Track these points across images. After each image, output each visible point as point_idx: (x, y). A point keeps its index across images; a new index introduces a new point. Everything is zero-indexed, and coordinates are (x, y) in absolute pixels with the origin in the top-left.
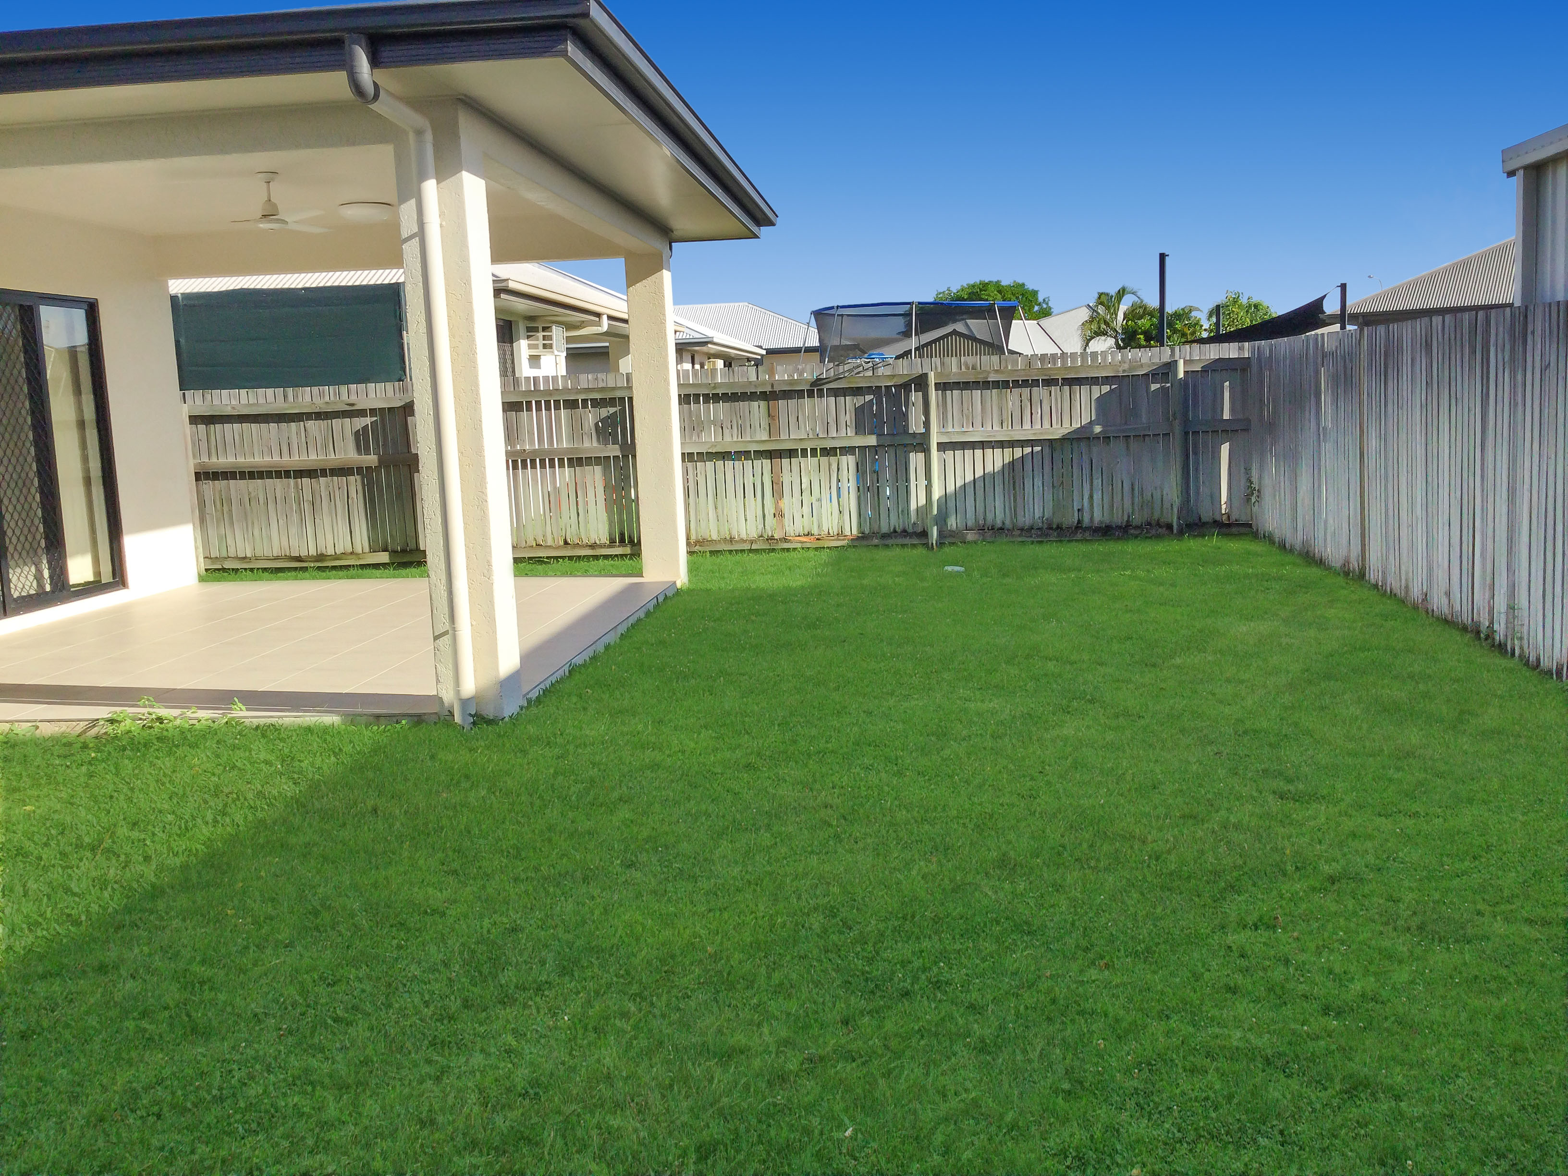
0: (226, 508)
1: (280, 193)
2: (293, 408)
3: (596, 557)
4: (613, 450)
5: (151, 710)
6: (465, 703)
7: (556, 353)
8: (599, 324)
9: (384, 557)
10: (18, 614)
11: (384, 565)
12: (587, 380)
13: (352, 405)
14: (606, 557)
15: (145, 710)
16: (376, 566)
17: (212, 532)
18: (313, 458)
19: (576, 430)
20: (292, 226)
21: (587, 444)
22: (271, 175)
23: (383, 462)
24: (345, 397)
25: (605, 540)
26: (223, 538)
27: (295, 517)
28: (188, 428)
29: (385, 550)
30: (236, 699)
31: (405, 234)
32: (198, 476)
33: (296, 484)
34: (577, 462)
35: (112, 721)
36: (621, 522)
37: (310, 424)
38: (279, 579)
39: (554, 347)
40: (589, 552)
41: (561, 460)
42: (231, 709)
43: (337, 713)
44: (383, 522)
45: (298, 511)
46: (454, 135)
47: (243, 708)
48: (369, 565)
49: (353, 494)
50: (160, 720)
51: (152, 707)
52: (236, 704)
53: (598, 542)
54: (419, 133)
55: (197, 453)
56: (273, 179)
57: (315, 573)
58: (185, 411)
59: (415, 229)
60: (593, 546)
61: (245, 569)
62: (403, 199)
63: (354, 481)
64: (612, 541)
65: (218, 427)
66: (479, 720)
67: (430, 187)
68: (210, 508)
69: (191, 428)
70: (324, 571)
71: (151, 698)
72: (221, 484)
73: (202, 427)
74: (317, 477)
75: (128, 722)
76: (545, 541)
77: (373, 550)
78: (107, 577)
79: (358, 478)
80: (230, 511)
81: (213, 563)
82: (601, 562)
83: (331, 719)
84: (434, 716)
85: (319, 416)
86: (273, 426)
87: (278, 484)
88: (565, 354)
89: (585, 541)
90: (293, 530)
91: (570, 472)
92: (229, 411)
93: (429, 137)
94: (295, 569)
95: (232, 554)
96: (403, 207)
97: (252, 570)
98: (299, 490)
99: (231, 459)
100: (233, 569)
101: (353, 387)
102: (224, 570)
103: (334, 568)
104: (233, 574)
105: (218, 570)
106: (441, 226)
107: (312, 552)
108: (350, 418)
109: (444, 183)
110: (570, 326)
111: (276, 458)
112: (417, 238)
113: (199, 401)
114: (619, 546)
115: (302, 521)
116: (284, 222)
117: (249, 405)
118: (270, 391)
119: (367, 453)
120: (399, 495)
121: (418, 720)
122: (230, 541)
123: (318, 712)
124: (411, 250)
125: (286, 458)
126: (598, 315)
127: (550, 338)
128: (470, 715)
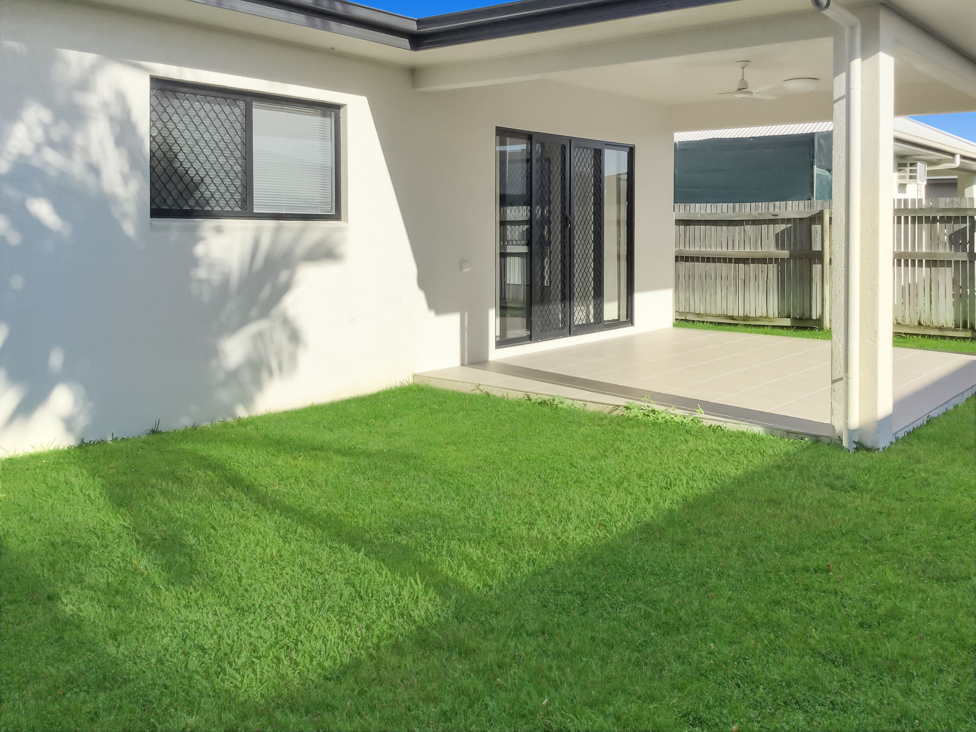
0: (691, 280)
1: (751, 75)
2: (737, 216)
3: (943, 337)
4: (962, 256)
5: (649, 405)
6: (851, 432)
7: (919, 182)
8: (953, 161)
9: (787, 322)
10: (576, 335)
11: (787, 327)
12: (944, 202)
13: (776, 215)
14: (951, 338)
15: (646, 404)
16: (782, 327)
17: (682, 295)
18: (747, 251)
19: (933, 239)
20: (755, 96)
21: (941, 250)
22: (746, 63)
23: (792, 256)
24: (771, 210)
25: (951, 324)
26: (687, 300)
27: (732, 289)
28: (674, 227)
29: (789, 317)
30: (699, 405)
31: (836, 97)
32: (678, 259)
33: (735, 267)
34: (933, 263)
35: (627, 408)
36: (965, 312)
37: (748, 227)
38: (720, 330)
39: (918, 177)
40: (937, 333)
41: (920, 262)
42: (695, 411)
43: (762, 425)
44: (789, 297)
45: (735, 285)
46: (876, 28)
47: (703, 412)
48: (778, 327)
49: (770, 276)
50: (653, 411)
51: (649, 402)
52: (698, 409)
53: (945, 326)
54: (852, 28)
55: (677, 244)
56: (746, 66)
57: (743, 328)
58: (674, 216)
59: (844, 93)
60: (941, 328)
61: (699, 321)
62: (836, 73)
63: (772, 269)
64: (957, 327)
65: (692, 227)
66: (860, 447)
67: (857, 64)
68: (682, 280)
69: (676, 228)
70: (748, 328)
71: (649, 397)
72: (690, 264)
73: (682, 227)
74: (748, 263)
75: (636, 410)
76: (904, 321)
77: (780, 316)
78: (623, 318)
79: (775, 265)
80: (694, 282)
81: (680, 316)
82: (947, 341)
83: (758, 430)
84: (828, 439)
85: (755, 222)
86: (725, 228)
87: (724, 266)
88: (925, 183)
89: (935, 324)
90: (730, 298)
91: (926, 271)
92: (699, 218)
93: (858, 30)
94: (730, 324)
95: (692, 310)
96: (837, 78)
97: (703, 322)
98: (737, 271)
99: (697, 249)
100: (692, 321)
101: (777, 203)
102: (686, 320)
103: (755, 326)
104: (691, 323)
105: (683, 320)
106: (862, 90)
107: (741, 314)
108: (774, 224)
109: (865, 61)
110: (930, 163)
111: (724, 249)
112: (844, 100)
113: (682, 211)
114: (962, 331)
115: (737, 291)
116: (751, 93)
117: (711, 214)
118: (725, 205)
119: (783, 248)
120: (801, 279)
121: (816, 439)
122: (692, 303)
123: (750, 422)
124: (839, 108)
125: (730, 249)
126: (953, 155)
127: (915, 171)
128: (854, 442)
